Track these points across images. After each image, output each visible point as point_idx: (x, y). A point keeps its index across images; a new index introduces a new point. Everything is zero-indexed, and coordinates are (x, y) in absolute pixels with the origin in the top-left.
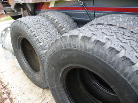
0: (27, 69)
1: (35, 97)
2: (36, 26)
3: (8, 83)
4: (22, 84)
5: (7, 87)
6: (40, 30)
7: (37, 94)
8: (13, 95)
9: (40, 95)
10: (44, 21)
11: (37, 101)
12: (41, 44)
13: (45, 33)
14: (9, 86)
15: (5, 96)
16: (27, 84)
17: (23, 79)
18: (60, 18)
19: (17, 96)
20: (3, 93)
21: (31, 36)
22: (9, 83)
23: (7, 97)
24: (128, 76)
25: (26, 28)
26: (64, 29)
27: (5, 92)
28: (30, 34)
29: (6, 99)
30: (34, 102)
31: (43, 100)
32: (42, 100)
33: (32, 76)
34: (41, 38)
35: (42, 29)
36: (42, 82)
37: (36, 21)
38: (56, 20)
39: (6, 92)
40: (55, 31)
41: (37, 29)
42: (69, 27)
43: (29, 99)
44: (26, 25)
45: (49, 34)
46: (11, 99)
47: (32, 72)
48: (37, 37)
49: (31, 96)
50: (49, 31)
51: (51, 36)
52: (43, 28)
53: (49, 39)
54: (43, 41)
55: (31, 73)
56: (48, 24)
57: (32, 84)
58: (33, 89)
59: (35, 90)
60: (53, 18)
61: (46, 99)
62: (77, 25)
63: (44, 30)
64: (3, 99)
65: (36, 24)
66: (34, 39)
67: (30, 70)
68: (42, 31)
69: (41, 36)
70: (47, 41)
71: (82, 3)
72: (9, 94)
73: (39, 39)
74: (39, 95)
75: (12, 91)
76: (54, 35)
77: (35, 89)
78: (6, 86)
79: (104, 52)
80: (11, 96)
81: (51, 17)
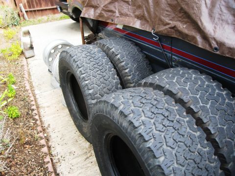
0: (74, 112)
1: (78, 152)
2: (88, 65)
3: (49, 124)
4: (66, 129)
5: (47, 131)
6: (92, 71)
7: (82, 148)
8: (53, 143)
9: (85, 151)
10: (100, 58)
11: (80, 158)
12: (91, 92)
13: (98, 77)
14: (50, 130)
15: (43, 142)
16: (72, 131)
17: (68, 123)
18: (124, 53)
19: (57, 144)
20: (41, 138)
21: (80, 78)
22: (51, 126)
23: (45, 143)
24: (151, 167)
25: (75, 66)
26: (127, 71)
27: (43, 137)
28: (79, 75)
29: (43, 146)
30: (76, 158)
31: (88, 158)
32: (85, 157)
33: (80, 123)
34: (91, 83)
35: (94, 70)
36: (89, 135)
37: (89, 57)
38: (119, 56)
39: (45, 137)
40: (112, 74)
41: (88, 70)
42: (135, 68)
43: (70, 153)
44: (76, 62)
45: (103, 78)
46: (49, 148)
47: (80, 118)
48: (87, 82)
49: (73, 149)
50: (104, 74)
51: (105, 81)
52: (96, 69)
53: (101, 86)
54: (93, 88)
55: (78, 119)
56: (104, 64)
57: (78, 133)
58: (78, 141)
59: (81, 142)
60: (115, 51)
61: (91, 157)
62: (149, 64)
63: (98, 72)
64: (40, 146)
65: (88, 61)
66: (83, 84)
67: (78, 115)
68: (94, 74)
69: (92, 81)
70: (99, 88)
71: (157, 38)
72: (48, 140)
73: (89, 85)
74: (83, 149)
75: (52, 137)
76: (109, 80)
77: (81, 140)
78: (46, 129)
79: (135, 135)
80: (50, 144)
81: (113, 50)
